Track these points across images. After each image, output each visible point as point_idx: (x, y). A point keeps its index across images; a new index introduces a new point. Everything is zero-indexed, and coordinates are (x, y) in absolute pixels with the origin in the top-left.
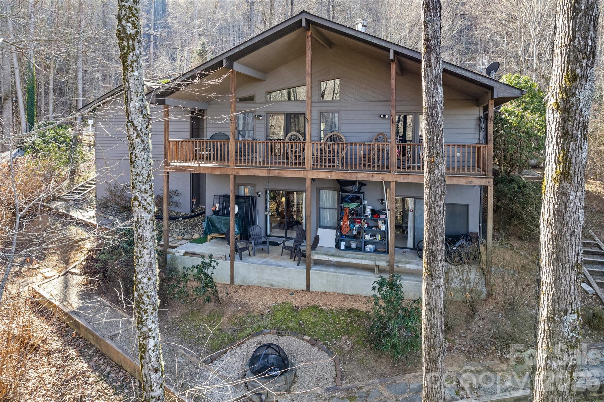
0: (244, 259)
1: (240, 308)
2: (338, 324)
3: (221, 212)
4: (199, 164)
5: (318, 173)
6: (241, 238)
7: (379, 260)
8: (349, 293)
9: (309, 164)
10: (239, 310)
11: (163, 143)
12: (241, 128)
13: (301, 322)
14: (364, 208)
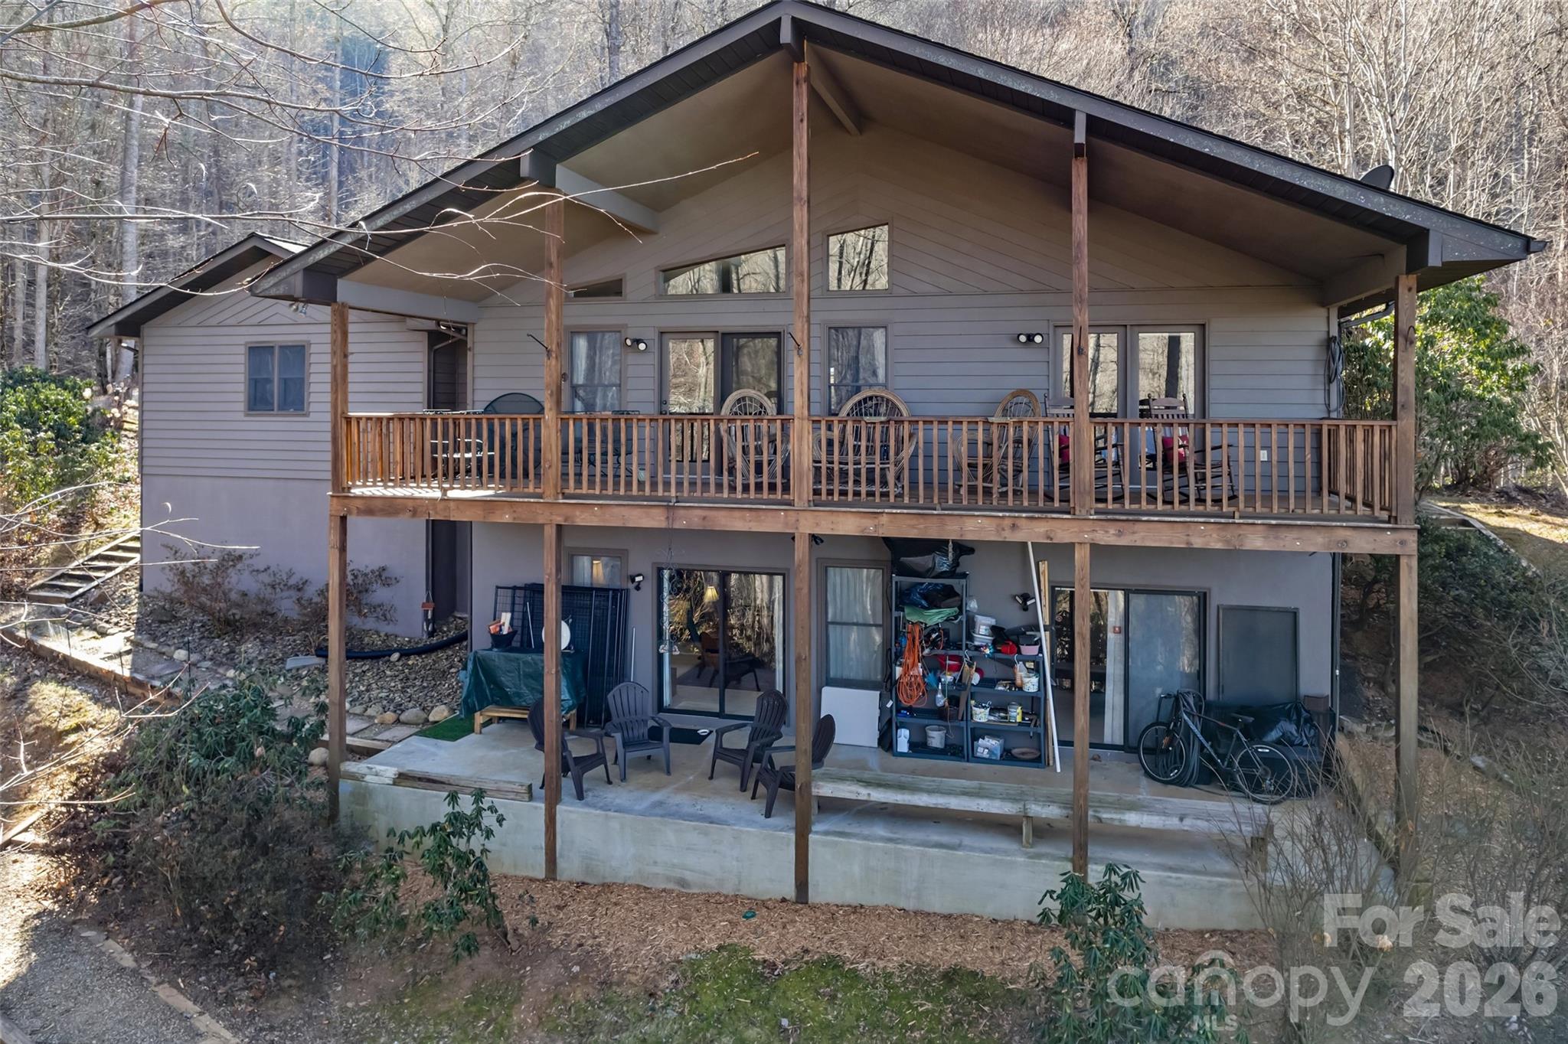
0: (589, 797)
1: (576, 969)
2: (912, 1029)
3: (517, 638)
4: (444, 491)
5: (833, 518)
6: (580, 722)
7: (1036, 801)
8: (938, 907)
9: (802, 487)
10: (575, 978)
11: (328, 427)
12: (580, 378)
13: (785, 1022)
14: (971, 625)
